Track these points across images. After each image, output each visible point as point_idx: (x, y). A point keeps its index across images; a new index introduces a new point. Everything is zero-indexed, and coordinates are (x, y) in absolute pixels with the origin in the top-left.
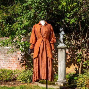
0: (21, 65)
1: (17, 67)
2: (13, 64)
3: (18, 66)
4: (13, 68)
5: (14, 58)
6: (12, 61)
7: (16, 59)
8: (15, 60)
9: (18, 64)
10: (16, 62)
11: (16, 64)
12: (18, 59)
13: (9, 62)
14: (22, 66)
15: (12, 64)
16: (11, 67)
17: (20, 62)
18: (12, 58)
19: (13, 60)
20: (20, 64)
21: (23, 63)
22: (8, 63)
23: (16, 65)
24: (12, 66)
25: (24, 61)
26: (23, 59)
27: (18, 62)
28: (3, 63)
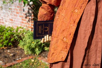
0: (27, 20)
1: (21, 21)
2: (17, 16)
3: (23, 20)
4: (17, 21)
5: (18, 7)
6: (14, 12)
7: (20, 10)
8: (18, 11)
9: (23, 17)
10: (20, 14)
11: (20, 16)
12: (24, 11)
13: (11, 13)
14: (29, 21)
15: (15, 16)
16: (13, 19)
17: (26, 14)
18: (15, 7)
19: (16, 10)
20: (26, 18)
21: (30, 17)
22: (9, 13)
23: (21, 18)
24: (15, 19)
25: (32, 15)
26: (30, 12)
27: (24, 14)
28: (4, 13)
